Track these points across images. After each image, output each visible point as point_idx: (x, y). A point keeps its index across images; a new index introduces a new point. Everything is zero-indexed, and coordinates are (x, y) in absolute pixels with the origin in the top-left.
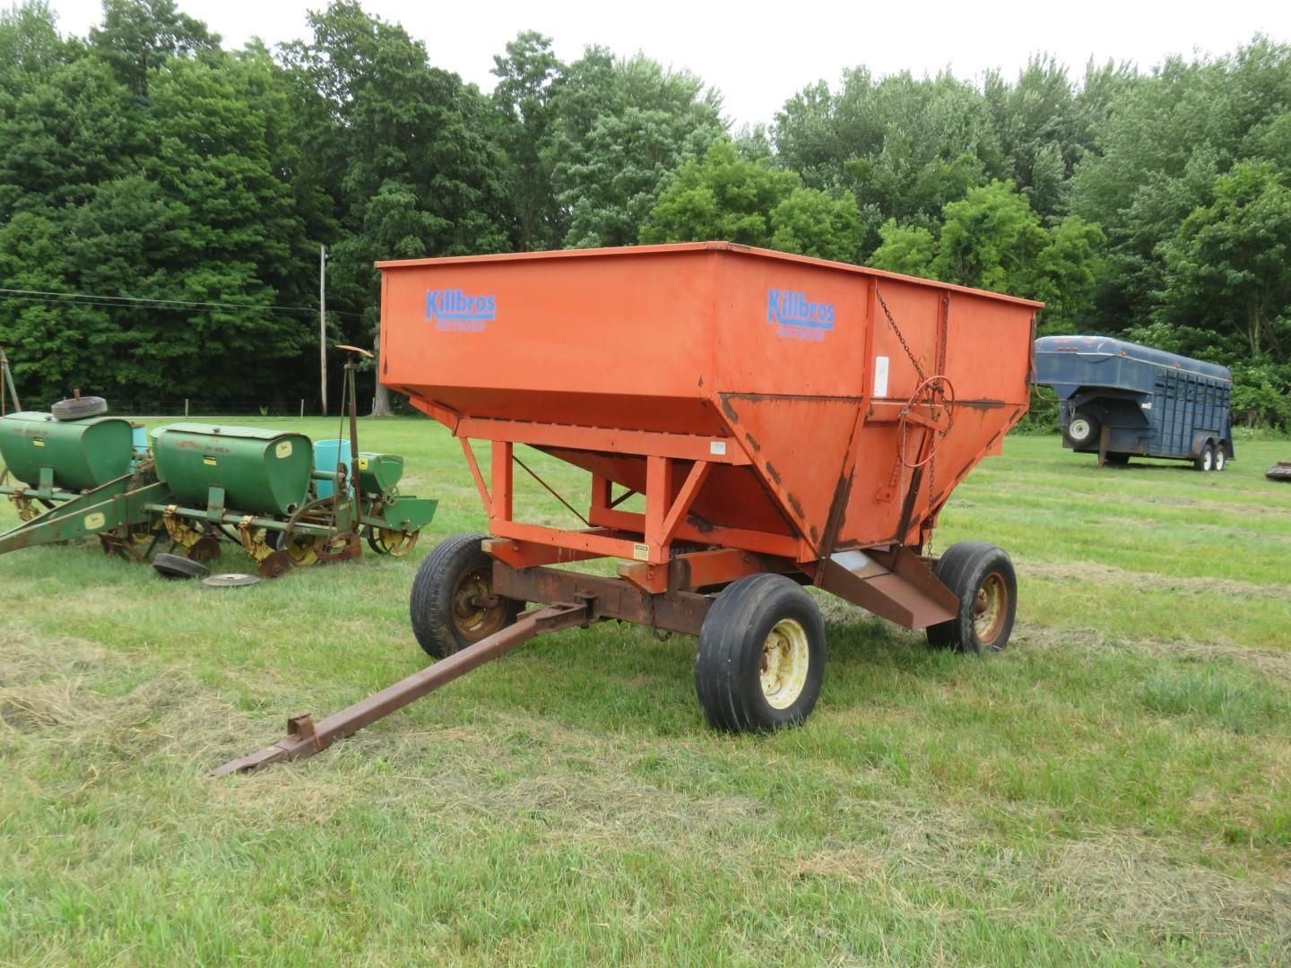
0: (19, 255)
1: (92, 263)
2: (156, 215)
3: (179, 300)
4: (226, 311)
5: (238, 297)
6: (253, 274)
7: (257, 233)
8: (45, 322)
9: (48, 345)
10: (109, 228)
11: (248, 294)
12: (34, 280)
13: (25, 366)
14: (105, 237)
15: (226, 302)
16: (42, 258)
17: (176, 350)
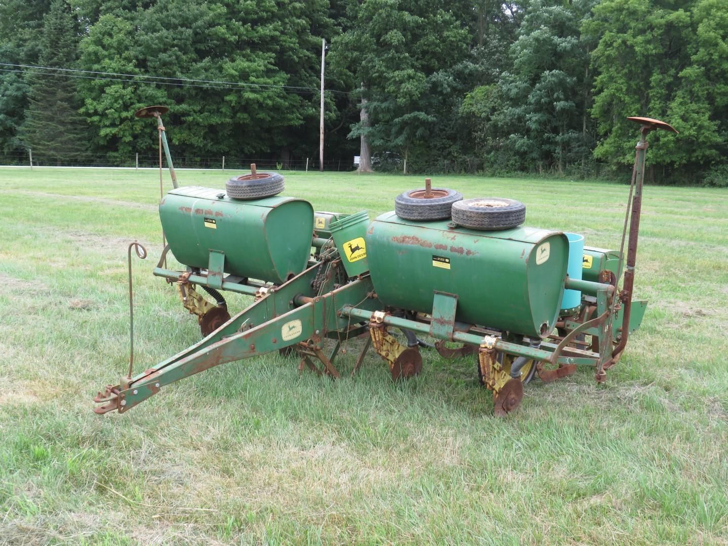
0: (104, 47)
1: (155, 53)
2: (202, 14)
3: (219, 82)
4: (253, 91)
5: (261, 80)
6: (272, 60)
7: (275, 29)
8: (122, 97)
9: (124, 114)
10: (168, 26)
11: (269, 77)
12: (114, 65)
13: (108, 130)
14: (164, 32)
15: (253, 83)
16: (121, 48)
17: (215, 120)
